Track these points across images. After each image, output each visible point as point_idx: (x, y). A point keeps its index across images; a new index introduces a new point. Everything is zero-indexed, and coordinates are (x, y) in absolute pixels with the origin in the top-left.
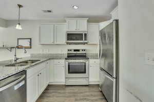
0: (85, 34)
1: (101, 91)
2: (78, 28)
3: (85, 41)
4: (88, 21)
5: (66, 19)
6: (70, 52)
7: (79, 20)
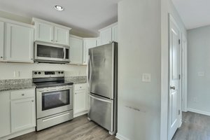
0: (67, 50)
1: (91, 121)
2: (56, 39)
3: (67, 60)
4: (71, 33)
5: (33, 19)
6: (38, 76)
7: (58, 27)
